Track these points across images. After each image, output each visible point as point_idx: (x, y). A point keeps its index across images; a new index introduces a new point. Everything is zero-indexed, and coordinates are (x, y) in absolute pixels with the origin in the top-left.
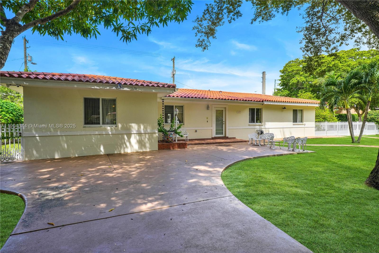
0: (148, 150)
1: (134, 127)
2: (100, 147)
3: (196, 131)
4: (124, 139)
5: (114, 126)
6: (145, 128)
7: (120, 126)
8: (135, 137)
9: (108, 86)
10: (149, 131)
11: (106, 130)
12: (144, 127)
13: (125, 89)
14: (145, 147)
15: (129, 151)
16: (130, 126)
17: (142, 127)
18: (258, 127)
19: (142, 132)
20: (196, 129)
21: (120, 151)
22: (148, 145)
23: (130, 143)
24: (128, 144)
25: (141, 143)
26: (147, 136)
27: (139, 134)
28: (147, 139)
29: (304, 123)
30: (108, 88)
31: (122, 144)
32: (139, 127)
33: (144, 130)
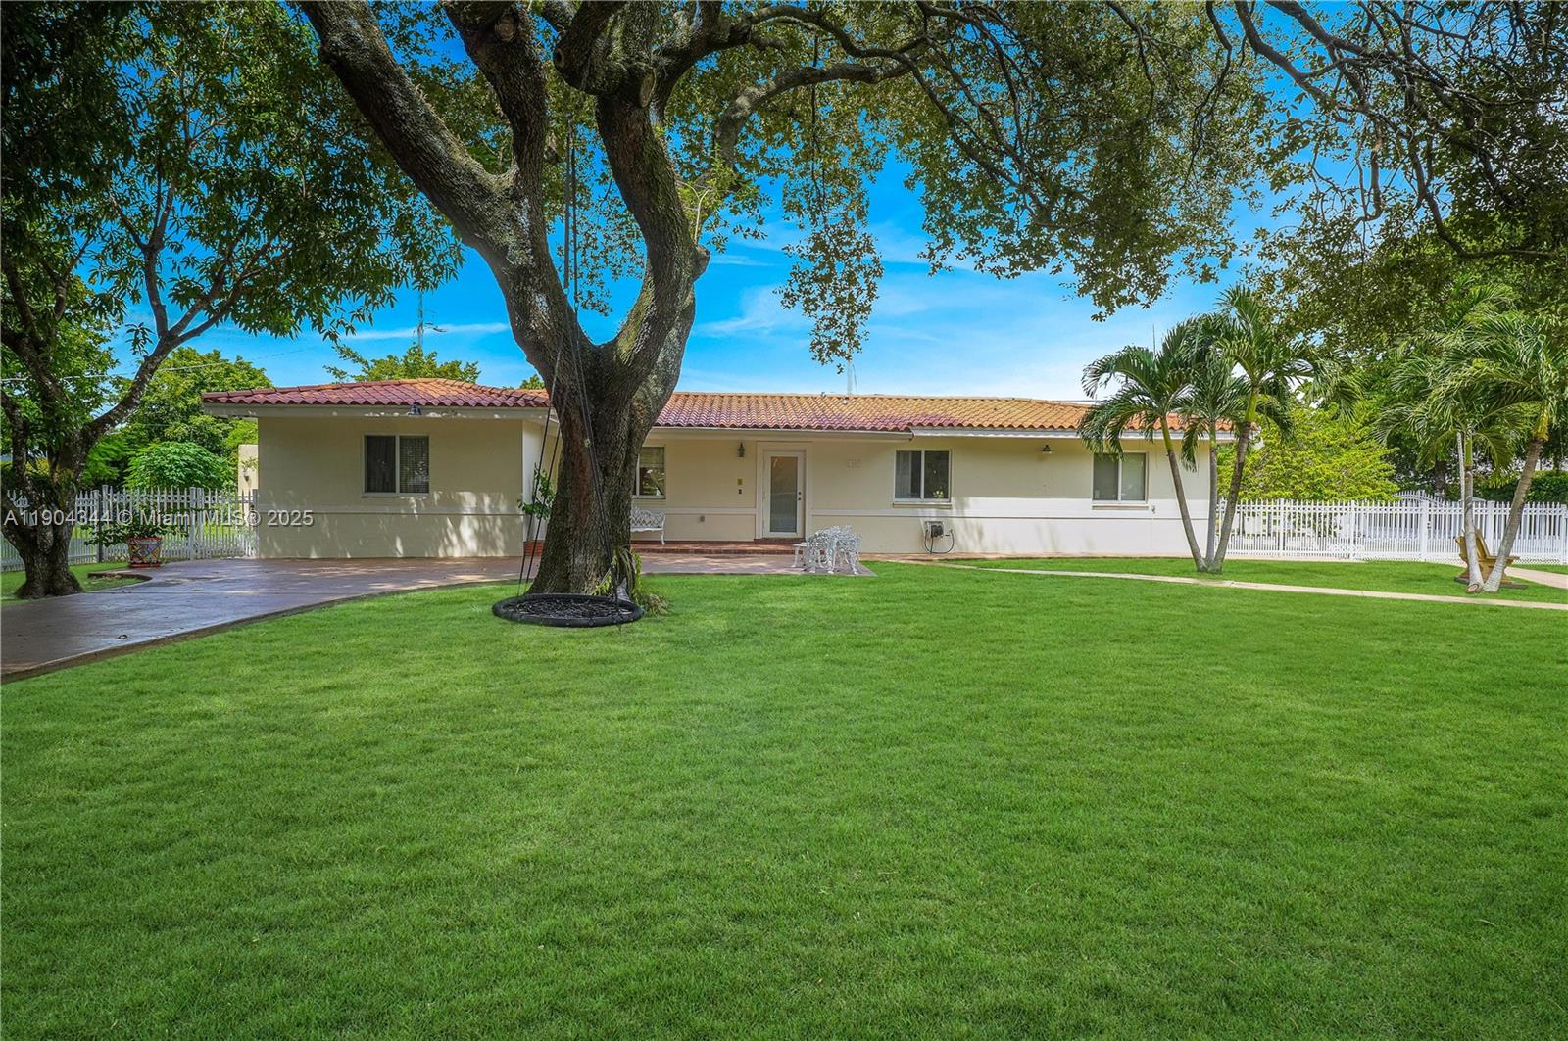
0: (501, 554)
1: (469, 499)
2: (394, 543)
3: (702, 519)
4: (446, 526)
5: (424, 496)
6: (495, 502)
7: (436, 497)
8: (471, 524)
9: (396, 411)
10: (503, 509)
11: (406, 503)
12: (492, 501)
13: (432, 415)
14: (494, 548)
15: (456, 553)
16: (459, 497)
17: (487, 501)
18: (933, 512)
19: (487, 512)
20: (703, 511)
21: (437, 553)
22: (500, 543)
23: (459, 536)
24: (454, 538)
25: (483, 537)
26: (499, 521)
27: (480, 515)
28: (497, 530)
29: (1150, 503)
30: (396, 414)
31: (441, 537)
32: (480, 501)
33: (490, 507)
